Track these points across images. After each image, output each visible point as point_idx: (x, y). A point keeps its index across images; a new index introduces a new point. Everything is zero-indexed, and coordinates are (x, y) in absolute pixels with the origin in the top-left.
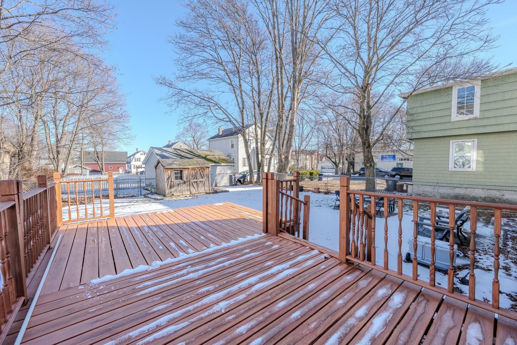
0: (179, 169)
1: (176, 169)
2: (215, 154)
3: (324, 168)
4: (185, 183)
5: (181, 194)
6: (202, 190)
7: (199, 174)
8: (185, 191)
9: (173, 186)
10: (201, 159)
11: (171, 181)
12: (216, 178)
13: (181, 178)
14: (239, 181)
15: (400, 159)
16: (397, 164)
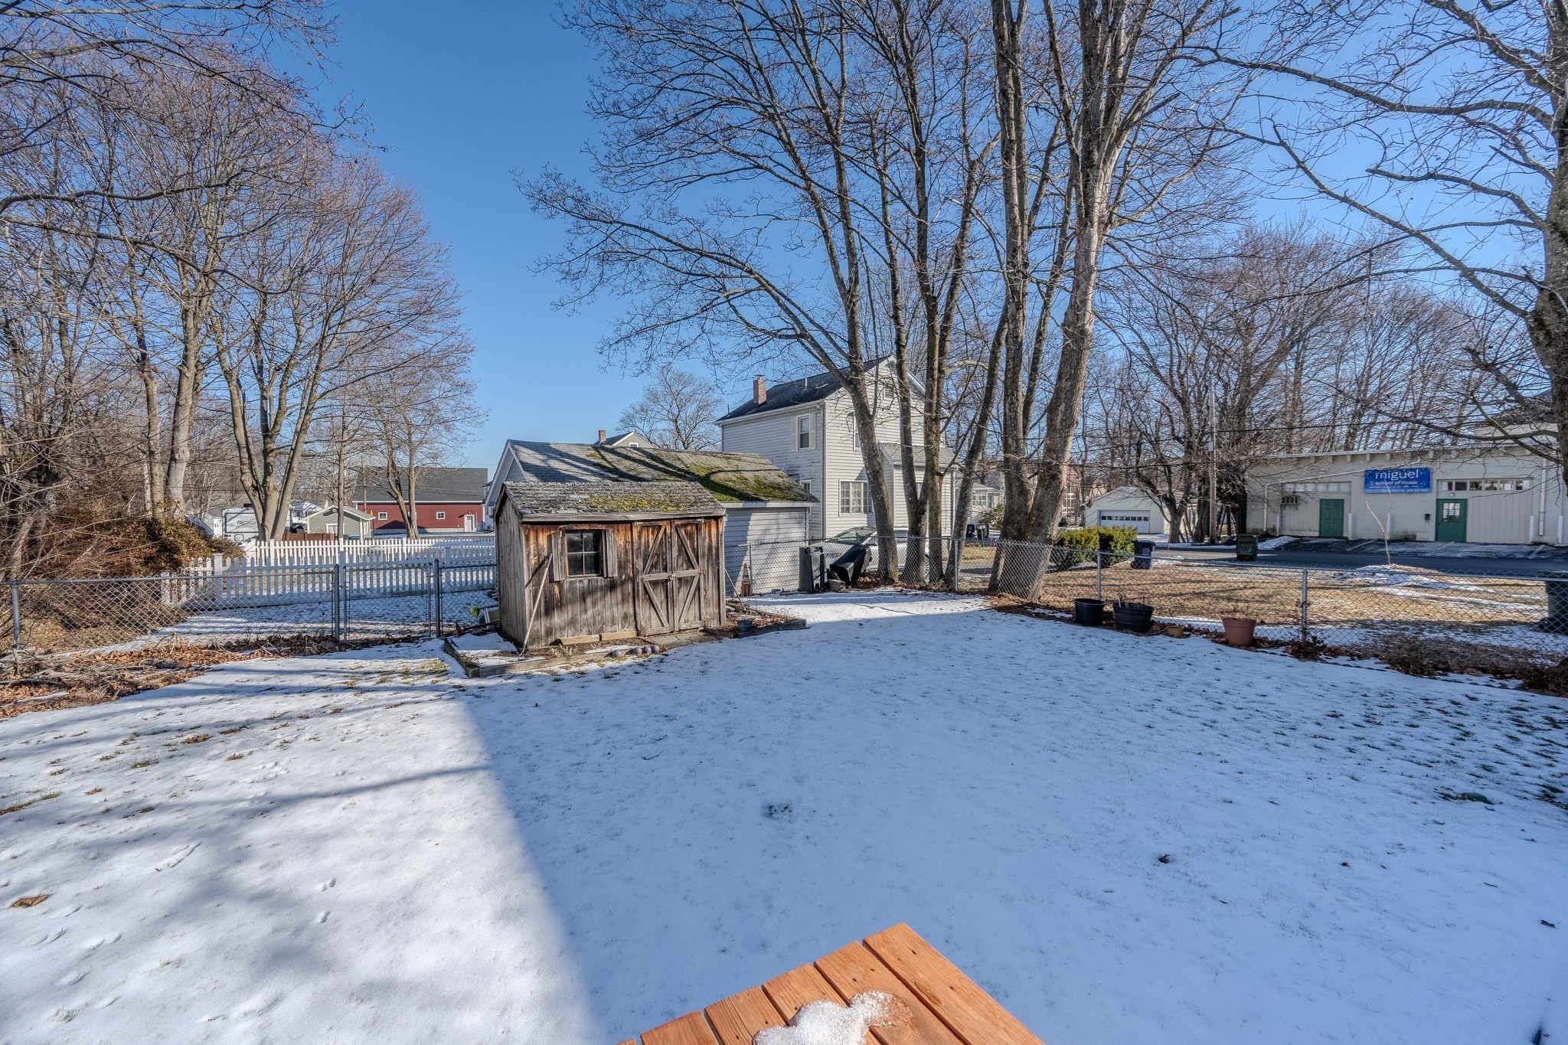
0: (586, 527)
1: (575, 527)
2: (742, 465)
3: (1110, 518)
4: (612, 586)
5: (595, 638)
6: (688, 617)
7: (675, 549)
8: (613, 623)
9: (560, 601)
10: (685, 483)
11: (551, 580)
12: (747, 558)
13: (597, 565)
14: (838, 569)
15: (1450, 485)
16: (1440, 503)
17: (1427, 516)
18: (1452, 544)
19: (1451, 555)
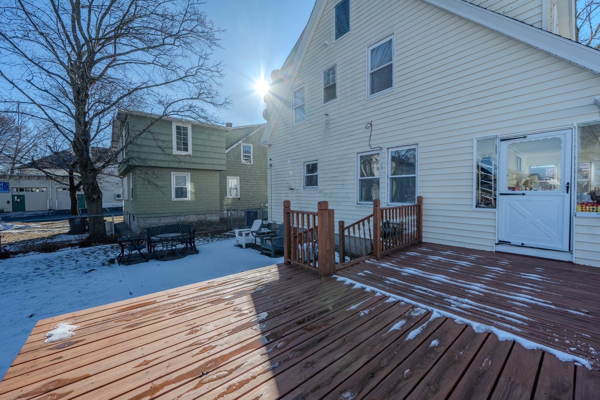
15: (17, 189)
16: (13, 196)
17: (8, 202)
18: (20, 212)
19: (22, 216)
